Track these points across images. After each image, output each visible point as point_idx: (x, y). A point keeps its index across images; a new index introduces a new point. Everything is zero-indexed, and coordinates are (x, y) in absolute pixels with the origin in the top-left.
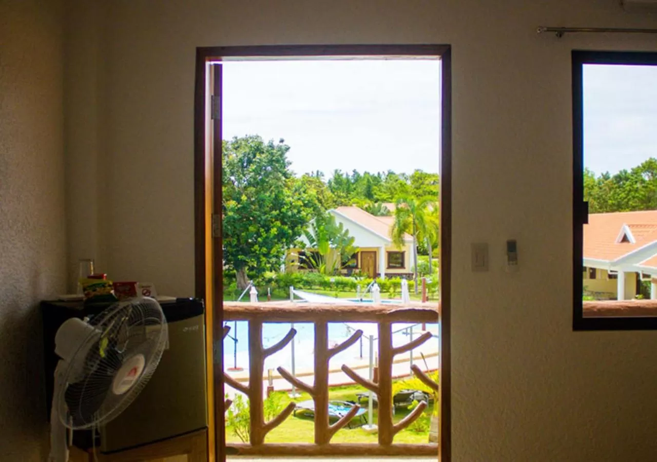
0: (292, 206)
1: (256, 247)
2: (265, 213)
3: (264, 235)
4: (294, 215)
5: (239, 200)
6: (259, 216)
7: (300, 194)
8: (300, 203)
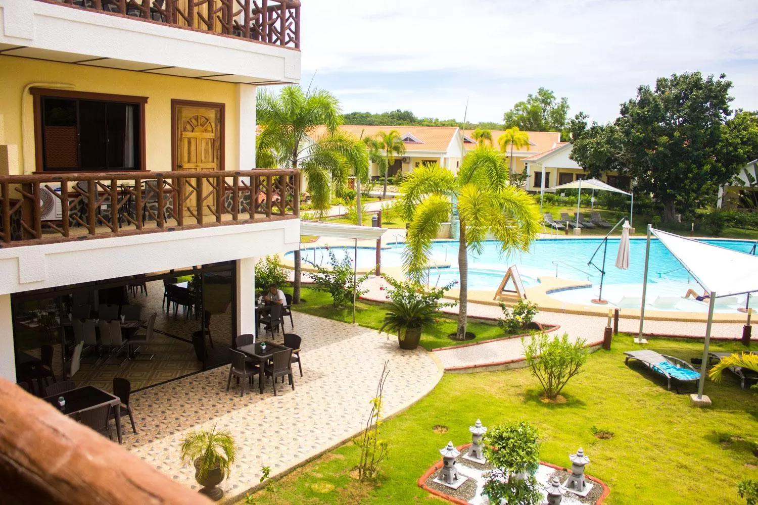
0: (728, 144)
1: (687, 182)
2: (697, 150)
3: (696, 171)
4: (729, 153)
5: (671, 136)
6: (691, 152)
7: (739, 131)
8: (739, 141)
